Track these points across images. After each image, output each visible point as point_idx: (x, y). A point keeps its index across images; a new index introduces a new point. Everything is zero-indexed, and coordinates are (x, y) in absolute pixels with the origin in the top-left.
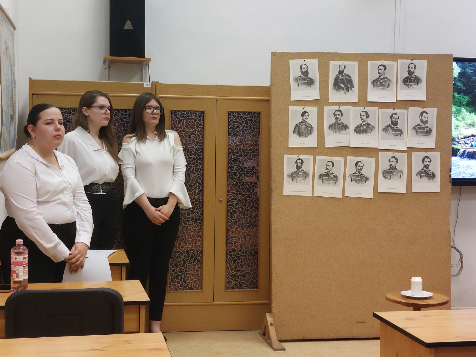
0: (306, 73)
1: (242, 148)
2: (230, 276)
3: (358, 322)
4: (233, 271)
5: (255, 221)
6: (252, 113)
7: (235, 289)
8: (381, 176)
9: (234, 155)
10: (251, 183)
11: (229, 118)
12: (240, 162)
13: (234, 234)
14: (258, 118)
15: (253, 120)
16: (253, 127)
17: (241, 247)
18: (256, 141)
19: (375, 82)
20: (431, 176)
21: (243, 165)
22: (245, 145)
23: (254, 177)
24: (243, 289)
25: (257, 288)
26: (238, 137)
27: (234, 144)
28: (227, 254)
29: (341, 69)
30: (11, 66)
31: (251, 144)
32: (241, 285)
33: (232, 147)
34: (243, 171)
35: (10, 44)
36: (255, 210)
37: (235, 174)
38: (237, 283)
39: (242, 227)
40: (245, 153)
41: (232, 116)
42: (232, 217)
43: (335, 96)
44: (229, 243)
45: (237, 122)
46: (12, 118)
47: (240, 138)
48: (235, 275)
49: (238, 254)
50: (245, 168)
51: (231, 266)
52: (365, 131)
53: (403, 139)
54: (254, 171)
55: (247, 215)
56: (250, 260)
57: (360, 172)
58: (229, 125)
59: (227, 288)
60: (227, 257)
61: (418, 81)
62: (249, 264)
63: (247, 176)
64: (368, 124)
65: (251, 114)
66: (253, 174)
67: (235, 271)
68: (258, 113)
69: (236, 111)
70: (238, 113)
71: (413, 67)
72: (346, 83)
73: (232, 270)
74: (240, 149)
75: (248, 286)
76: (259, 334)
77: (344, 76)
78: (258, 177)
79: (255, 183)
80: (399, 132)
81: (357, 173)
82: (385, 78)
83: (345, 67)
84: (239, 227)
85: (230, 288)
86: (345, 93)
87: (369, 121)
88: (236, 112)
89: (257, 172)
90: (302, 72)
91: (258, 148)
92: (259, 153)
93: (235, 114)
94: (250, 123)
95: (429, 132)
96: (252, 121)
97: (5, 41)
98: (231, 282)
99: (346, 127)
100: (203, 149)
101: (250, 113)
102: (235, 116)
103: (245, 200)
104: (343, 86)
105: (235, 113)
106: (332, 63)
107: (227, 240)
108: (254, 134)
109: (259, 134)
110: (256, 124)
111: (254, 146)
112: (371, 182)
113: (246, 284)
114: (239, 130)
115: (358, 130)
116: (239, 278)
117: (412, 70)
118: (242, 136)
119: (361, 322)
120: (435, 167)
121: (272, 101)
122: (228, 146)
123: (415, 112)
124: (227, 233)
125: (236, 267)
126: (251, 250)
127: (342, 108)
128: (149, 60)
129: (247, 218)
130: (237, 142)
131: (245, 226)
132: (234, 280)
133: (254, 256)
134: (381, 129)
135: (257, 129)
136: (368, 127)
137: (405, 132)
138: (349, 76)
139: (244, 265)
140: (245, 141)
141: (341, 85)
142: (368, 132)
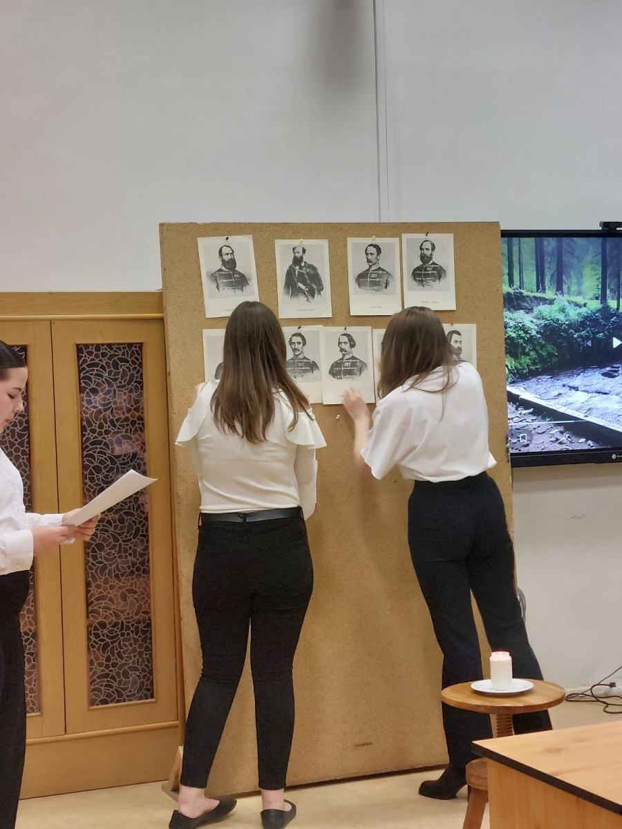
0: (231, 264)
1: (109, 417)
2: (98, 677)
3: (357, 746)
4: (103, 668)
5: (142, 563)
6: (126, 346)
7: (108, 703)
9: (93, 431)
11: (79, 358)
12: (106, 444)
13: (101, 592)
14: (139, 354)
15: (129, 359)
16: (129, 374)
17: (117, 616)
18: (137, 402)
19: (362, 278)
21: (113, 450)
22: (114, 410)
24: (124, 701)
25: (152, 697)
26: (100, 396)
27: (92, 409)
28: (89, 633)
29: (297, 254)
31: (127, 407)
32: (120, 695)
33: (88, 416)
34: (113, 462)
36: (142, 541)
37: (98, 469)
38: (112, 692)
39: (117, 576)
40: (115, 426)
41: (85, 353)
42: (95, 558)
43: (290, 306)
44: (92, 612)
45: (96, 365)
47: (103, 396)
48: (107, 676)
49: (111, 632)
50: (118, 457)
51: (97, 659)
52: (350, 373)
54: (136, 462)
55: (126, 551)
56: (136, 641)
58: (80, 372)
59: (92, 703)
60: (89, 639)
61: (439, 273)
62: (134, 650)
64: (353, 358)
65: (124, 348)
66: (134, 468)
67: (107, 667)
68: (138, 345)
69: (93, 342)
70: (98, 347)
71: (429, 246)
72: (308, 281)
73: (100, 665)
74: (105, 419)
75: (134, 694)
76: (163, 789)
77: (304, 269)
82: (379, 269)
83: (304, 251)
84: (111, 578)
85: (97, 702)
86: (307, 300)
87: (356, 352)
88: (92, 345)
89: (142, 463)
90: (223, 261)
91: (142, 416)
92: (143, 425)
93: (90, 350)
94: (123, 367)
96: (127, 362)
98: (99, 690)
99: (313, 366)
100: (27, 422)
101: (122, 346)
102: (90, 353)
103: (121, 521)
104: (303, 287)
105: (91, 347)
106: (280, 244)
107: (88, 605)
108: (133, 388)
109: (142, 387)
110: (136, 368)
111: (133, 411)
113: (130, 692)
114: (102, 381)
115: (337, 370)
116: (115, 680)
117: (428, 253)
118: (108, 392)
119: (363, 745)
122: (81, 413)
124: (87, 592)
125: (108, 659)
126: (139, 622)
127: (305, 330)
129: (126, 557)
130: (98, 405)
131: (122, 575)
132: (106, 686)
133: (144, 632)
135: (137, 377)
136: (353, 364)
138: (314, 268)
139: (125, 652)
140: (115, 403)
141: (300, 285)
142: (354, 374)
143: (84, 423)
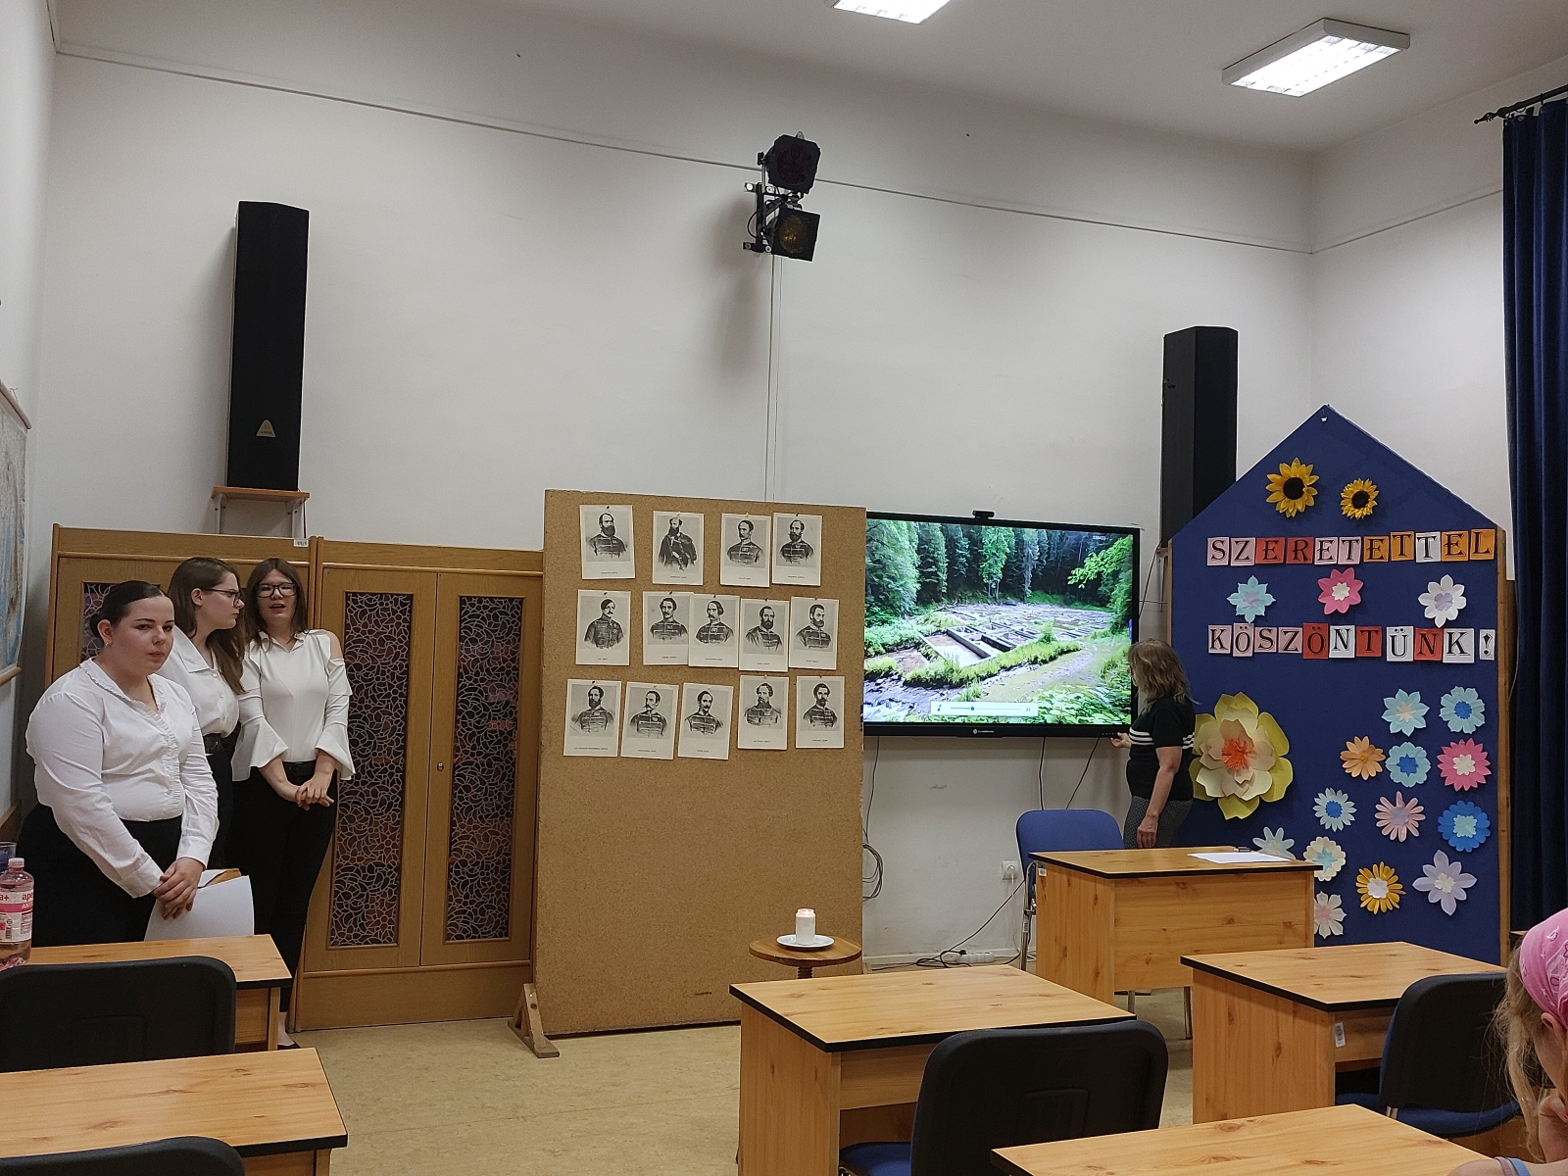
0: (610, 531)
1: (486, 666)
2: (455, 913)
3: (696, 994)
4: (461, 904)
5: (507, 807)
6: (507, 600)
7: (463, 939)
8: (742, 719)
9: (469, 678)
10: (502, 733)
11: (462, 609)
12: (480, 692)
13: (465, 832)
14: (519, 609)
15: (509, 612)
16: (508, 626)
17: (478, 856)
18: (513, 653)
19: (733, 551)
20: (831, 720)
21: (487, 697)
22: (491, 660)
23: (509, 721)
24: (479, 937)
25: (507, 936)
27: (470, 658)
28: (450, 870)
29: (673, 526)
30: (16, 501)
31: (503, 658)
32: (475, 931)
33: (465, 663)
34: (486, 709)
35: (16, 459)
36: (508, 785)
37: (471, 715)
38: (468, 928)
39: (481, 817)
40: (490, 675)
41: (467, 605)
42: (461, 798)
43: (662, 574)
44: (455, 850)
45: (478, 616)
46: (13, 603)
47: (481, 646)
48: (464, 912)
49: (471, 870)
50: (491, 704)
51: (456, 895)
52: (717, 638)
53: (781, 653)
54: (509, 711)
55: (491, 794)
56: (495, 881)
57: (705, 712)
58: (461, 622)
59: (448, 937)
60: (449, 876)
61: (807, 551)
62: (492, 890)
63: (495, 719)
64: (720, 624)
65: (505, 602)
66: (506, 715)
67: (465, 903)
68: (518, 600)
69: (475, 595)
70: (480, 599)
71: (799, 526)
72: (683, 551)
73: (459, 901)
74: (481, 668)
75: (489, 932)
76: (509, 1024)
77: (679, 539)
78: (515, 720)
79: (510, 733)
80: (774, 640)
81: (701, 713)
82: (751, 543)
83: (680, 522)
84: (476, 819)
85: (453, 936)
86: (681, 568)
87: (723, 619)
88: (475, 597)
89: (514, 711)
90: (603, 528)
91: (517, 666)
92: (518, 675)
93: (472, 602)
94: (502, 619)
95: (826, 640)
96: (508, 615)
97: (7, 453)
98: (457, 926)
99: (682, 630)
100: (407, 666)
101: (503, 600)
102: (473, 605)
103: (490, 765)
104: (677, 556)
105: (473, 599)
106: (657, 515)
107: (451, 843)
108: (511, 639)
109: (519, 640)
110: (514, 621)
111: (509, 662)
112: (725, 731)
113: (485, 929)
114: (481, 632)
115: (704, 635)
116: (472, 917)
117: (797, 532)
118: (487, 642)
119: (703, 994)
120: (837, 703)
121: (546, 580)
122: (459, 661)
123: (801, 605)
124: (452, 830)
125: (466, 896)
126: (499, 863)
127: (675, 595)
128: (307, 495)
129: (491, 799)
130: (475, 654)
131: (486, 817)
132: (463, 921)
133: (503, 873)
134: (743, 635)
135: (515, 630)
136: (720, 630)
137: (785, 642)
138: (690, 540)
139: (483, 891)
140: (492, 653)
141: (674, 553)
142: (720, 639)
143: (461, 670)
